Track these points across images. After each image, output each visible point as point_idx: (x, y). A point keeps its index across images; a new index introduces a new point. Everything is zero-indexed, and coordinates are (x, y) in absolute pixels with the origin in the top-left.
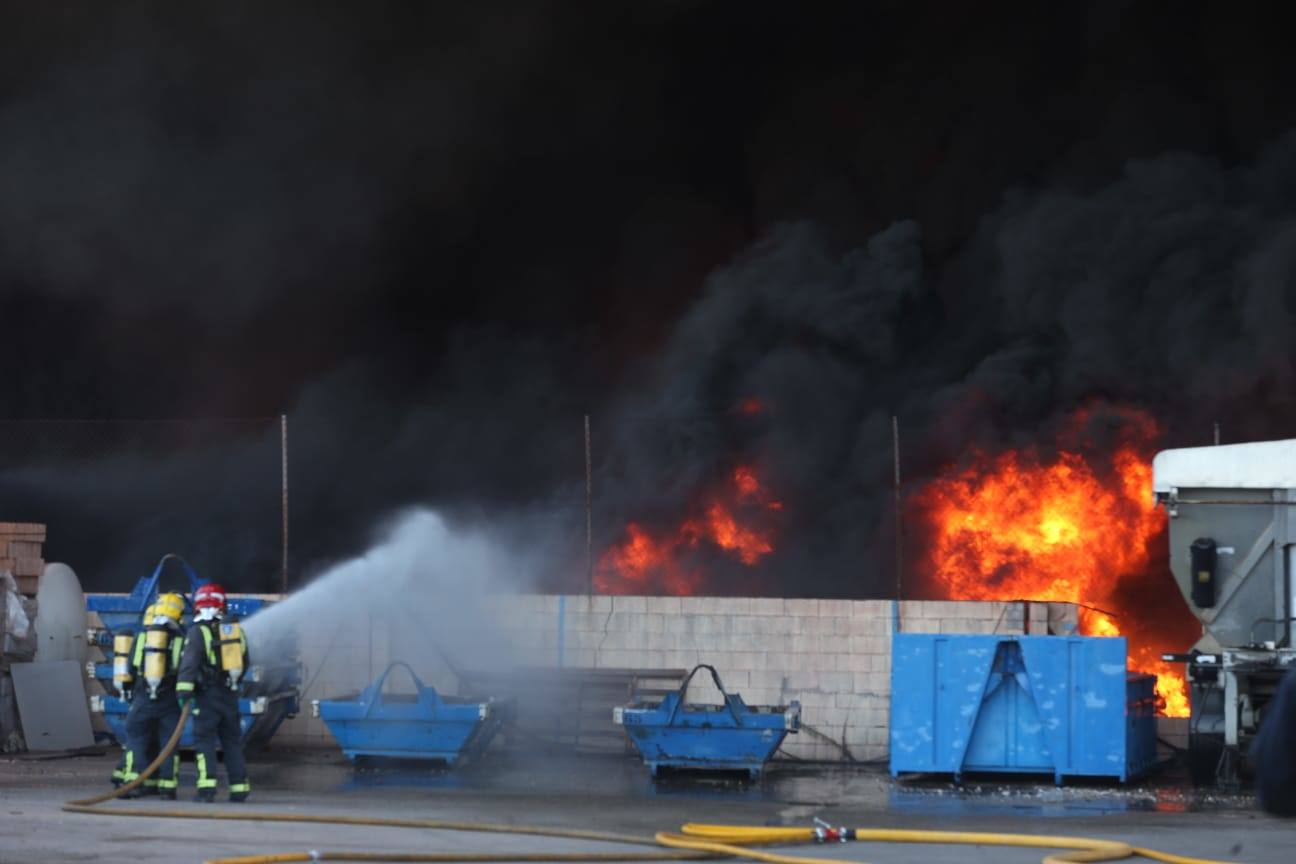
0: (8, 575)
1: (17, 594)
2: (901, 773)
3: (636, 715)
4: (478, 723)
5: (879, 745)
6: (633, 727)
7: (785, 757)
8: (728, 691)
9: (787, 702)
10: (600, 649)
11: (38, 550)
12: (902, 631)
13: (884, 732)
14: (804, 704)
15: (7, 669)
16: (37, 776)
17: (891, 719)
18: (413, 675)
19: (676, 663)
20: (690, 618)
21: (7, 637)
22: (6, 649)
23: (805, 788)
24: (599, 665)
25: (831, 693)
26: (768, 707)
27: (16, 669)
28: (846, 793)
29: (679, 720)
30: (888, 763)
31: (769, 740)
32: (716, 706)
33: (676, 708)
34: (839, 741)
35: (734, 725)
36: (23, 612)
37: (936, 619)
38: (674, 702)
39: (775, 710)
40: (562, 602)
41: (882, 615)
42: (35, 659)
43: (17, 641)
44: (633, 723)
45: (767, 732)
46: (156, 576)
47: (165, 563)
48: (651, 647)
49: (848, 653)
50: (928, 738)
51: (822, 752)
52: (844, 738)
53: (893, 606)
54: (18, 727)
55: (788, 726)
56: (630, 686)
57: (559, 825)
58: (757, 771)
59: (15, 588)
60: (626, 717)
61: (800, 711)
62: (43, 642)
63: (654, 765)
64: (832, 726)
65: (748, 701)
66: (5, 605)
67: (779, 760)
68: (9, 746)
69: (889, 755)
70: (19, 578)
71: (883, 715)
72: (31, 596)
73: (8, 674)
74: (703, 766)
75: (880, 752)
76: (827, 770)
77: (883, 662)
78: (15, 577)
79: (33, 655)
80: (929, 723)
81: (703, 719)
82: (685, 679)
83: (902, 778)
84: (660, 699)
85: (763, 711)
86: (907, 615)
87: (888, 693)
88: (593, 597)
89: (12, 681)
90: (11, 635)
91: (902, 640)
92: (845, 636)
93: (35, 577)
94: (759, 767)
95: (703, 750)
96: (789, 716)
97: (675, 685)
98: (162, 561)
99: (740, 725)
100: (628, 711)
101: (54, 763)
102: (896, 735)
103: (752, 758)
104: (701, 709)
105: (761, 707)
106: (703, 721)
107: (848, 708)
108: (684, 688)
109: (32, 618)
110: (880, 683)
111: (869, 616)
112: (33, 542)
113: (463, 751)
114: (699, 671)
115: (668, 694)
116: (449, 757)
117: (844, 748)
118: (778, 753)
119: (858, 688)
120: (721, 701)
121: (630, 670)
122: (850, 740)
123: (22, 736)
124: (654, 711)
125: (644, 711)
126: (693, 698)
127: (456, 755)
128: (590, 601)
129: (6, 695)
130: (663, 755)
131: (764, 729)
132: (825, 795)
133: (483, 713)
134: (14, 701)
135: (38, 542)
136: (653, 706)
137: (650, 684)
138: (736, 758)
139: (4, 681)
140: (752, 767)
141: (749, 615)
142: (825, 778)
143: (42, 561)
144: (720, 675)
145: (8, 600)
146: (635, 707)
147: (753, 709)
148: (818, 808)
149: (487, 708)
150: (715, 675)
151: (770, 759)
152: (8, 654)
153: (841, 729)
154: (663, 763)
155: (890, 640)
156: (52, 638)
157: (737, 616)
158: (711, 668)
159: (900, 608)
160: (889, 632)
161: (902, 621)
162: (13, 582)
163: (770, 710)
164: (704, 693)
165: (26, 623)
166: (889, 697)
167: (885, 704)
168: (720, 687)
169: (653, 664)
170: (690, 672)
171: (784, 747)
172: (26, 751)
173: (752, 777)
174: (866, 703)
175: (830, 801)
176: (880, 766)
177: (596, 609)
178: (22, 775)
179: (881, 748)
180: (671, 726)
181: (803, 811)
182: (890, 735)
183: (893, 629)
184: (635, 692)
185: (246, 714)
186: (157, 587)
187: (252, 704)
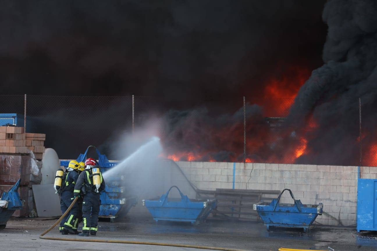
0: (32, 152)
1: (34, 159)
2: (361, 231)
3: (262, 207)
4: (203, 209)
5: (353, 220)
6: (260, 211)
7: (317, 224)
8: (296, 199)
9: (318, 204)
10: (248, 183)
11: (43, 143)
12: (362, 178)
13: (355, 215)
14: (324, 205)
15: (31, 187)
16: (42, 226)
17: (357, 211)
18: (180, 191)
19: (276, 188)
20: (282, 171)
21: (31, 175)
22: (31, 180)
23: (325, 236)
24: (248, 189)
25: (334, 200)
26: (311, 205)
27: (34, 187)
28: (340, 238)
29: (277, 209)
30: (356, 227)
31: (311, 217)
32: (291, 204)
33: (277, 204)
34: (337, 218)
35: (298, 212)
36: (37, 166)
37: (374, 173)
38: (275, 203)
39: (313, 206)
40: (234, 165)
41: (354, 172)
42: (41, 183)
43: (35, 176)
44: (260, 210)
45: (310, 214)
46: (85, 153)
47: (89, 149)
48: (267, 182)
49: (341, 186)
50: (372, 218)
51: (331, 222)
52: (339, 217)
53: (358, 169)
54: (35, 208)
55: (318, 212)
56: (259, 196)
57: (233, 247)
58: (306, 228)
59: (34, 157)
60: (258, 208)
61: (323, 207)
62: (44, 177)
63: (268, 226)
64: (335, 213)
65: (303, 203)
66: (30, 163)
67: (315, 225)
68: (31, 215)
69: (357, 224)
70: (36, 153)
71: (354, 209)
72: (40, 160)
73: (31, 189)
74: (286, 226)
75: (353, 223)
76: (333, 229)
77: (354, 189)
78: (34, 153)
79: (41, 182)
80: (372, 212)
81: (287, 209)
82: (280, 194)
83: (361, 232)
84: (271, 201)
85: (309, 206)
86: (363, 172)
87: (356, 201)
88: (246, 164)
89: (33, 192)
90: (32, 174)
91: (361, 181)
92: (340, 179)
93: (42, 153)
94: (307, 227)
95: (286, 220)
96: (318, 209)
97: (276, 196)
98: (88, 148)
99: (300, 212)
100: (258, 205)
101: (48, 221)
102: (359, 216)
103: (305, 224)
104: (286, 205)
105: (308, 205)
106: (287, 210)
107: (341, 206)
108: (279, 197)
109: (40, 169)
110: (353, 197)
111: (349, 172)
112: (41, 140)
113: (197, 219)
114: (285, 191)
115: (274, 200)
116: (192, 221)
117: (339, 221)
118: (314, 222)
119: (345, 199)
120: (293, 203)
121: (259, 190)
122: (341, 218)
123: (36, 211)
124: (268, 206)
125: (264, 206)
126: (283, 201)
127: (195, 221)
128: (245, 165)
129: (30, 196)
130: (271, 222)
131: (310, 213)
132: (332, 238)
133: (205, 205)
134: (33, 198)
135: (43, 141)
136: (267, 204)
137: (267, 196)
138: (299, 224)
139: (30, 191)
140: (304, 227)
141: (304, 171)
142: (332, 232)
143: (44, 147)
144: (293, 193)
145: (31, 161)
146: (261, 204)
147: (305, 206)
148: (329, 243)
149: (206, 204)
150: (291, 193)
151: (311, 224)
152: (31, 181)
153: (338, 214)
154: (271, 225)
155: (357, 181)
156: (47, 176)
157: (299, 171)
158: (289, 190)
159: (361, 169)
160: (357, 178)
161: (362, 174)
162: (34, 155)
163: (311, 206)
164: (287, 200)
165: (38, 170)
166: (357, 202)
167: (355, 205)
168: (293, 198)
169: (268, 188)
170: (282, 192)
171: (316, 220)
172: (38, 217)
173: (304, 231)
174: (348, 204)
175: (334, 241)
176: (353, 228)
177: (247, 168)
178: (36, 226)
179: (354, 221)
180: (274, 211)
181: (323, 244)
182: (357, 217)
183: (358, 177)
184: (261, 199)
185: (118, 204)
186: (86, 158)
187: (120, 201)
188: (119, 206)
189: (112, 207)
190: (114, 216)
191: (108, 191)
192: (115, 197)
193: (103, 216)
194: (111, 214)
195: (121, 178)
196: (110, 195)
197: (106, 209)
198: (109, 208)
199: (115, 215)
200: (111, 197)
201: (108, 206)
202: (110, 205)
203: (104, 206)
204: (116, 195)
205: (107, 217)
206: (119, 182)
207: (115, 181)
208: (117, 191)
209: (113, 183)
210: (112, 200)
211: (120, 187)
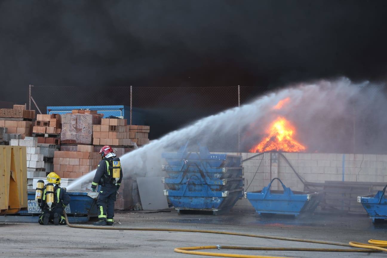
0: (135, 145)
3: (366, 199)
4: (307, 201)
6: (365, 204)
10: (358, 175)
11: (147, 135)
15: (135, 179)
18: (282, 183)
24: (358, 181)
29: (383, 201)
33: (382, 197)
38: (381, 195)
40: (344, 157)
44: (365, 202)
54: (139, 201)
56: (370, 189)
60: (362, 200)
63: (373, 218)
73: (135, 181)
78: (138, 145)
84: (375, 193)
89: (137, 184)
98: (189, 140)
100: (363, 198)
108: (384, 189)
112: (145, 133)
113: (301, 212)
115: (379, 192)
116: (296, 214)
123: (141, 204)
124: (373, 198)
125: (370, 198)
127: (298, 214)
128: (355, 156)
129: (135, 189)
130: (377, 215)
133: (308, 198)
134: (138, 190)
135: (147, 133)
137: (378, 188)
139: (134, 184)
143: (149, 139)
146: (366, 196)
149: (310, 196)
154: (377, 218)
162: (137, 147)
169: (379, 180)
172: (142, 210)
177: (357, 159)
180: (380, 204)
184: (372, 191)
185: (220, 197)
187: (222, 193)
188: (222, 199)
189: (214, 200)
190: (216, 209)
191: (211, 184)
192: (217, 190)
193: (206, 209)
194: (213, 207)
195: (223, 170)
196: (213, 187)
197: (208, 201)
198: (212, 200)
199: (218, 208)
200: (213, 190)
201: (210, 199)
202: (212, 197)
203: (206, 198)
204: (218, 187)
205: (210, 210)
206: (221, 175)
207: (216, 173)
208: (219, 184)
209: (215, 175)
210: (214, 192)
211: (222, 179)
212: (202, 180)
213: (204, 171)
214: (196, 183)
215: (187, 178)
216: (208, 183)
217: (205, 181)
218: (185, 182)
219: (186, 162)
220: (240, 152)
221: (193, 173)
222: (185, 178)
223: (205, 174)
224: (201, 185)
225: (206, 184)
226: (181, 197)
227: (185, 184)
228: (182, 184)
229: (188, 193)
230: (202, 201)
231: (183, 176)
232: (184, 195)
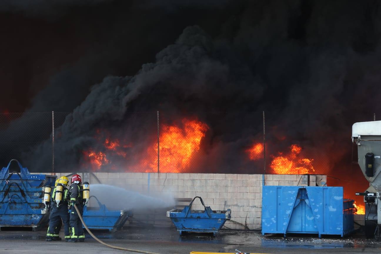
2: (265, 234)
3: (174, 214)
4: (120, 217)
5: (258, 224)
6: (173, 218)
7: (226, 228)
8: (206, 206)
9: (226, 209)
12: (266, 185)
13: (260, 220)
14: (232, 210)
17: (262, 215)
18: (98, 201)
19: (188, 196)
20: (193, 180)
23: (232, 239)
25: (241, 206)
26: (220, 211)
28: (247, 241)
29: (189, 216)
30: (261, 230)
31: (220, 222)
32: (202, 211)
33: (188, 211)
35: (208, 217)
37: (277, 181)
39: (222, 212)
40: (149, 175)
41: (259, 179)
45: (219, 220)
46: (8, 167)
47: (11, 162)
48: (180, 191)
49: (247, 192)
50: (275, 222)
52: (246, 222)
53: (263, 176)
55: (227, 218)
60: (171, 215)
61: (231, 212)
63: (180, 231)
64: (242, 218)
65: (213, 209)
67: (224, 229)
69: (261, 227)
71: (259, 214)
74: (197, 231)
75: (258, 227)
76: (240, 233)
77: (259, 195)
81: (198, 215)
82: (191, 201)
84: (183, 208)
86: (267, 179)
87: (261, 206)
91: (266, 188)
92: (246, 187)
94: (217, 232)
95: (197, 226)
96: (227, 214)
97: (188, 204)
99: (210, 217)
100: (171, 212)
103: (214, 229)
104: (197, 212)
105: (217, 211)
107: (247, 211)
108: (191, 204)
110: (258, 203)
113: (115, 226)
114: (196, 199)
115: (185, 207)
116: (110, 229)
118: (223, 227)
119: (251, 204)
120: (204, 209)
122: (248, 222)
124: (181, 213)
125: (177, 213)
126: (194, 208)
127: (112, 228)
128: (159, 175)
130: (184, 228)
132: (239, 241)
133: (122, 213)
136: (180, 211)
137: (179, 203)
138: (209, 229)
140: (214, 232)
141: (213, 180)
142: (239, 235)
144: (203, 200)
146: (174, 211)
147: (215, 212)
148: (237, 246)
150: (201, 200)
151: (220, 228)
154: (184, 230)
155: (262, 188)
157: (209, 179)
158: (200, 198)
159: (265, 177)
160: (261, 185)
161: (266, 181)
164: (198, 206)
167: (260, 210)
168: (203, 204)
170: (193, 199)
171: (225, 225)
173: (214, 235)
174: (253, 210)
175: (241, 243)
176: (258, 231)
177: (161, 178)
180: (186, 218)
181: (231, 247)
182: (262, 221)
183: (263, 184)
186: (9, 170)
187: (42, 211)
188: (41, 215)
189: (34, 217)
190: (36, 225)
191: (31, 202)
192: (36, 207)
193: (26, 225)
194: (33, 223)
195: (42, 189)
196: (32, 205)
197: (28, 218)
198: (32, 218)
200: (33, 208)
201: (30, 216)
202: (32, 215)
203: (26, 216)
204: (38, 205)
205: (29, 227)
206: (41, 193)
207: (36, 192)
208: (39, 202)
209: (35, 194)
210: (34, 210)
211: (42, 197)
212: (23, 199)
213: (25, 190)
214: (17, 202)
215: (9, 198)
216: (29, 202)
217: (25, 200)
218: (6, 201)
219: (7, 182)
220: (54, 172)
221: (14, 193)
222: (7, 197)
223: (25, 193)
224: (21, 203)
225: (27, 202)
226: (2, 215)
227: (6, 202)
228: (4, 203)
229: (10, 211)
230: (22, 218)
231: (5, 195)
232: (5, 213)
